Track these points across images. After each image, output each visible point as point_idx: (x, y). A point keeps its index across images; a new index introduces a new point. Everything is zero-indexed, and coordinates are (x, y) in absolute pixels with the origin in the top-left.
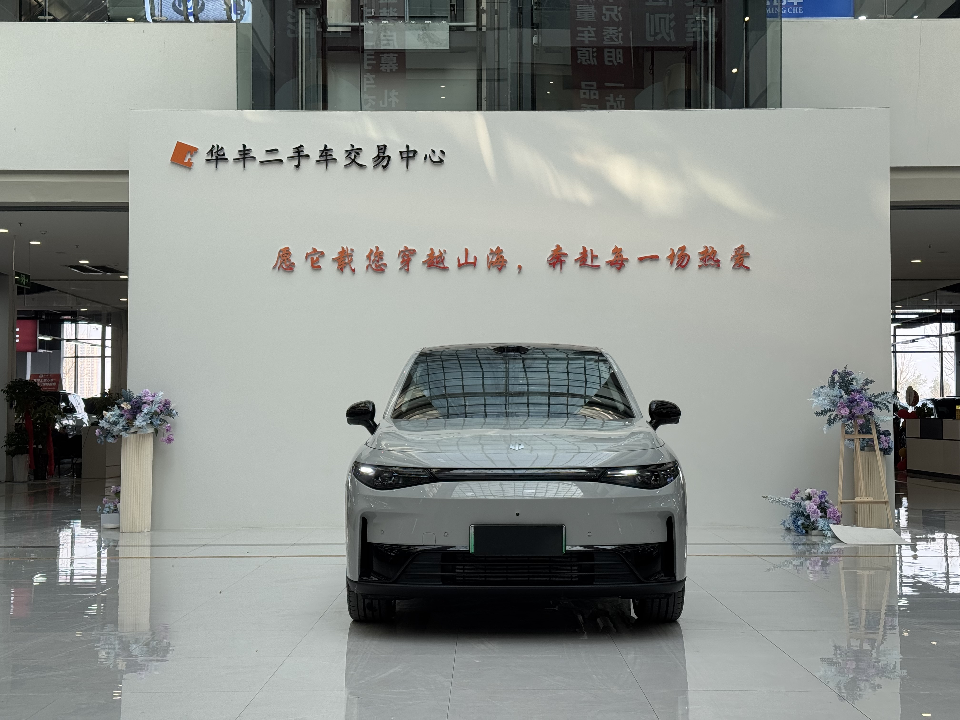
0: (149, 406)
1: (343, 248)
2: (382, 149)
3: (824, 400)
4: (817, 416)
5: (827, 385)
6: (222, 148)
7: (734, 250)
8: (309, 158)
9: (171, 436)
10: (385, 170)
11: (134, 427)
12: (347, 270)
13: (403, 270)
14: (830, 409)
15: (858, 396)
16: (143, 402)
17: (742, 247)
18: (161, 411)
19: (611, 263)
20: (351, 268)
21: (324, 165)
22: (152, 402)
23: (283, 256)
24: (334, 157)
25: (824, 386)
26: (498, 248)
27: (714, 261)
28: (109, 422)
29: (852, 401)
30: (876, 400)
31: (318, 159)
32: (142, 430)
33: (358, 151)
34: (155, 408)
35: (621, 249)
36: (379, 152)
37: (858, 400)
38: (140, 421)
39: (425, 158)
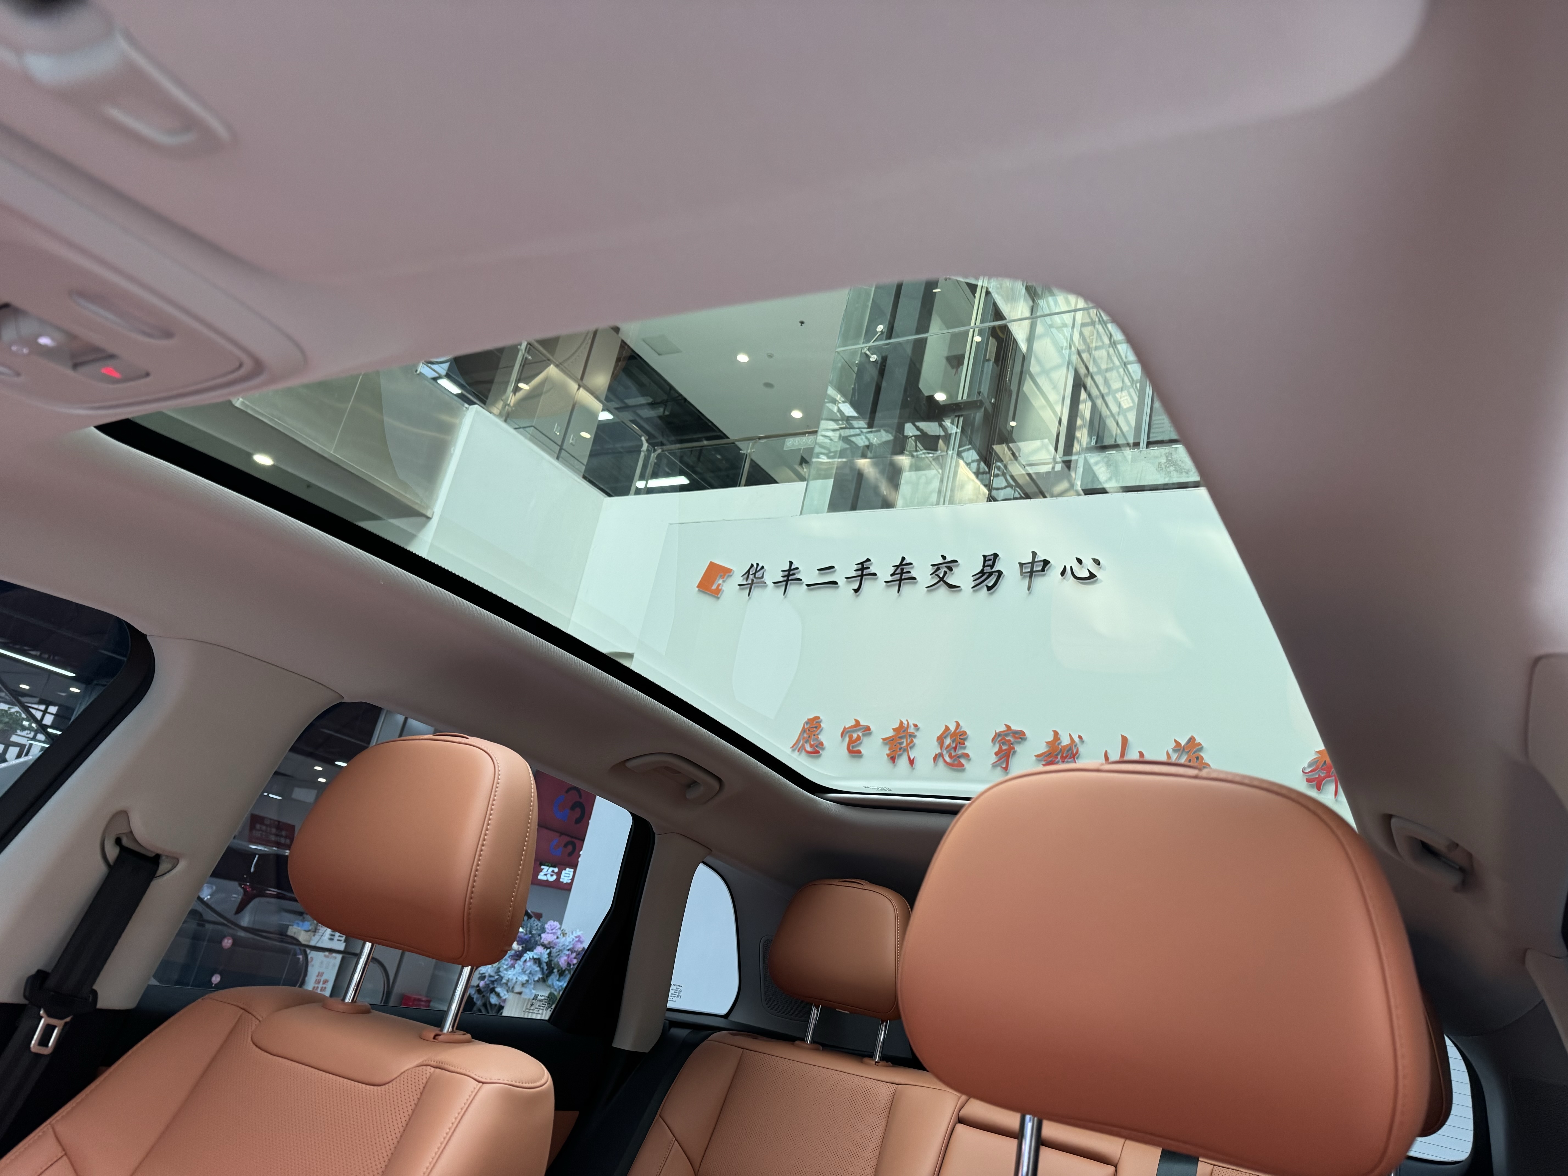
1: (901, 723)
2: (990, 560)
6: (763, 567)
8: (876, 578)
10: (991, 594)
12: (903, 761)
13: (999, 767)
20: (909, 758)
21: (896, 588)
24: (914, 575)
26: (1192, 739)
31: (888, 578)
33: (950, 565)
36: (984, 566)
39: (1063, 572)
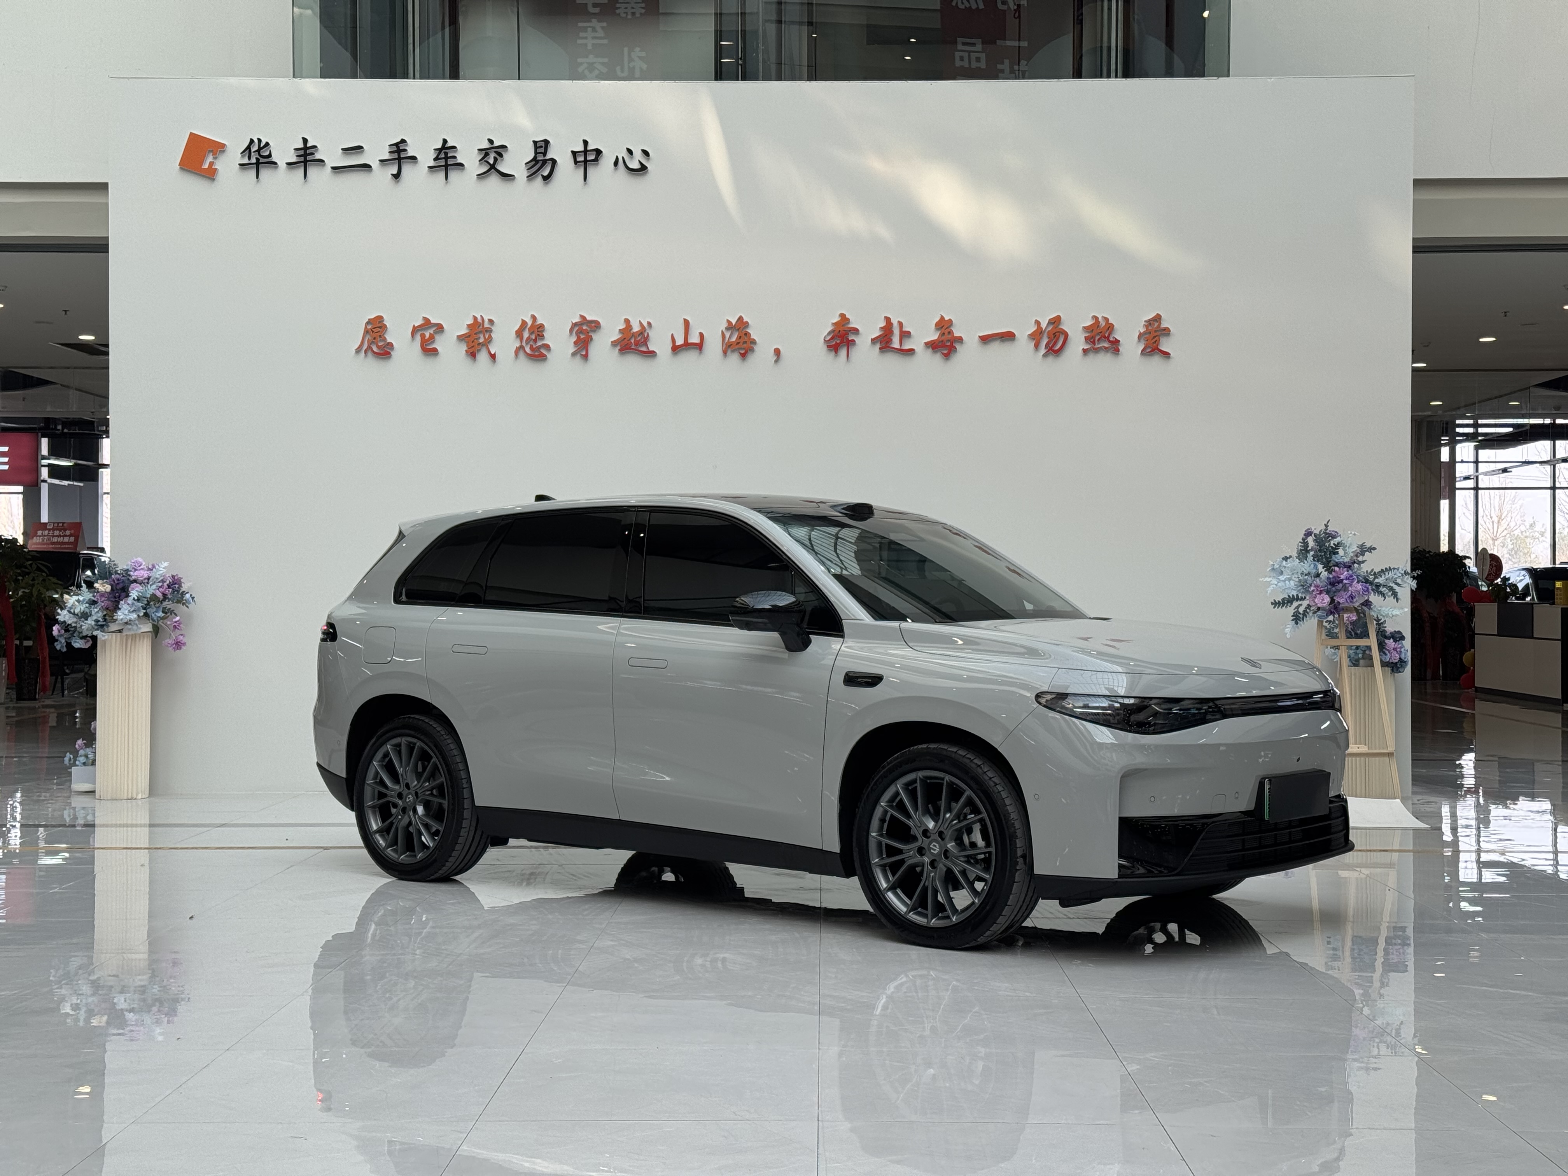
0: (141, 588)
1: (475, 318)
2: (541, 147)
3: (1290, 579)
4: (1274, 607)
5: (1295, 554)
6: (267, 144)
7: (1144, 323)
8: (417, 162)
9: (181, 637)
10: (547, 183)
11: (117, 622)
12: (483, 356)
13: (578, 356)
14: (1297, 595)
15: (1345, 574)
16: (131, 579)
17: (1158, 318)
18: (164, 595)
19: (933, 346)
20: (490, 353)
21: (442, 175)
22: (149, 579)
23: (373, 332)
24: (460, 160)
25: (1291, 557)
26: (740, 319)
27: (1110, 341)
28: (74, 614)
29: (1334, 583)
30: (1377, 580)
31: (432, 163)
32: (130, 627)
33: (500, 151)
34: (151, 589)
35: (950, 321)
36: (536, 153)
37: (1345, 581)
38: (125, 613)
39: (616, 163)
